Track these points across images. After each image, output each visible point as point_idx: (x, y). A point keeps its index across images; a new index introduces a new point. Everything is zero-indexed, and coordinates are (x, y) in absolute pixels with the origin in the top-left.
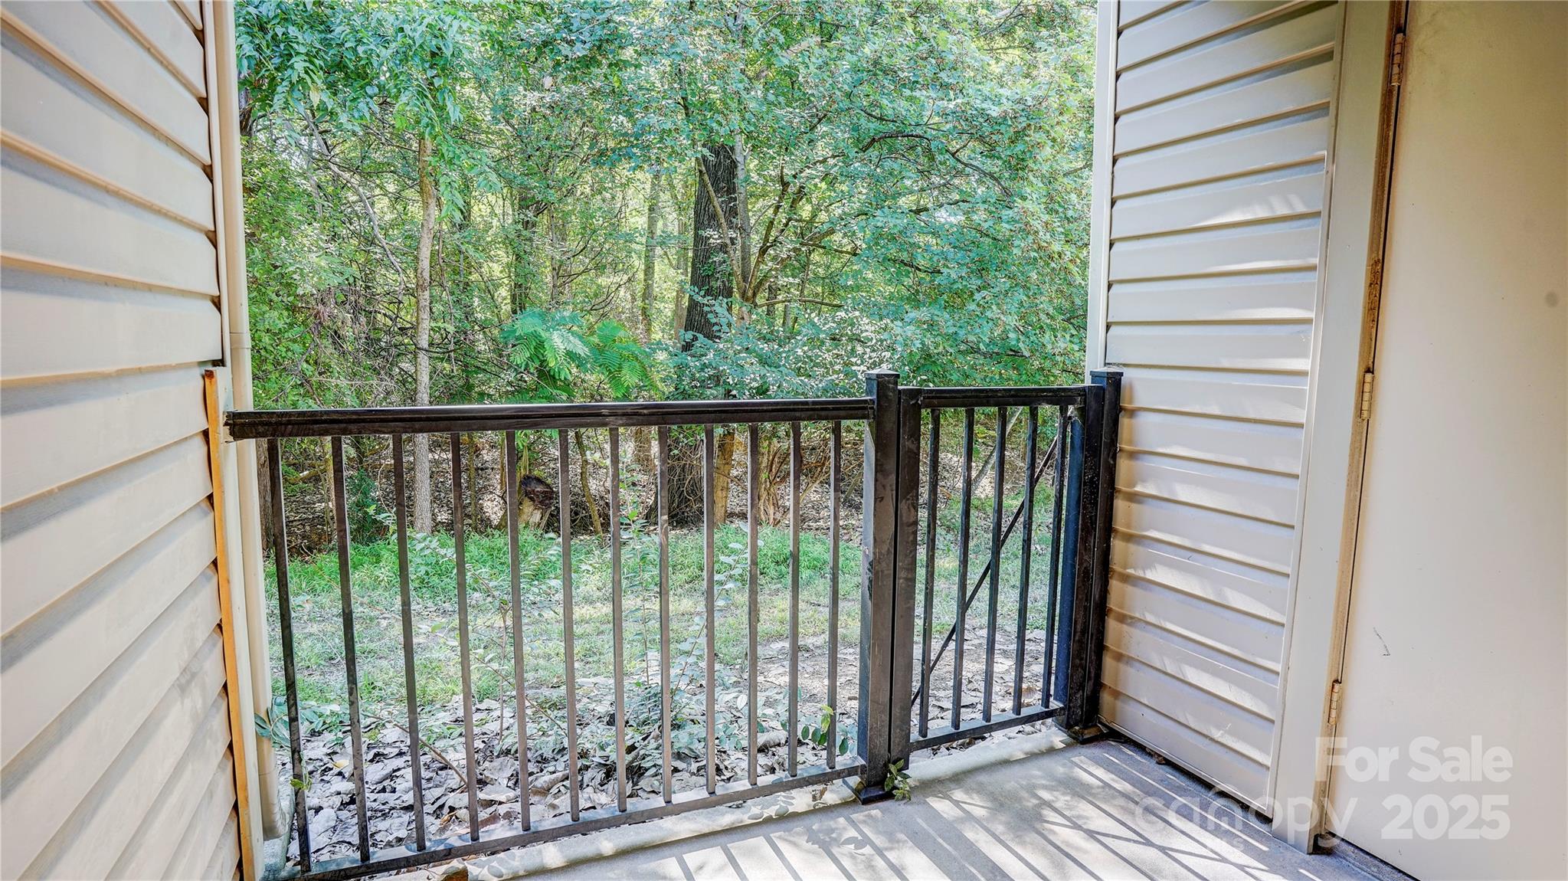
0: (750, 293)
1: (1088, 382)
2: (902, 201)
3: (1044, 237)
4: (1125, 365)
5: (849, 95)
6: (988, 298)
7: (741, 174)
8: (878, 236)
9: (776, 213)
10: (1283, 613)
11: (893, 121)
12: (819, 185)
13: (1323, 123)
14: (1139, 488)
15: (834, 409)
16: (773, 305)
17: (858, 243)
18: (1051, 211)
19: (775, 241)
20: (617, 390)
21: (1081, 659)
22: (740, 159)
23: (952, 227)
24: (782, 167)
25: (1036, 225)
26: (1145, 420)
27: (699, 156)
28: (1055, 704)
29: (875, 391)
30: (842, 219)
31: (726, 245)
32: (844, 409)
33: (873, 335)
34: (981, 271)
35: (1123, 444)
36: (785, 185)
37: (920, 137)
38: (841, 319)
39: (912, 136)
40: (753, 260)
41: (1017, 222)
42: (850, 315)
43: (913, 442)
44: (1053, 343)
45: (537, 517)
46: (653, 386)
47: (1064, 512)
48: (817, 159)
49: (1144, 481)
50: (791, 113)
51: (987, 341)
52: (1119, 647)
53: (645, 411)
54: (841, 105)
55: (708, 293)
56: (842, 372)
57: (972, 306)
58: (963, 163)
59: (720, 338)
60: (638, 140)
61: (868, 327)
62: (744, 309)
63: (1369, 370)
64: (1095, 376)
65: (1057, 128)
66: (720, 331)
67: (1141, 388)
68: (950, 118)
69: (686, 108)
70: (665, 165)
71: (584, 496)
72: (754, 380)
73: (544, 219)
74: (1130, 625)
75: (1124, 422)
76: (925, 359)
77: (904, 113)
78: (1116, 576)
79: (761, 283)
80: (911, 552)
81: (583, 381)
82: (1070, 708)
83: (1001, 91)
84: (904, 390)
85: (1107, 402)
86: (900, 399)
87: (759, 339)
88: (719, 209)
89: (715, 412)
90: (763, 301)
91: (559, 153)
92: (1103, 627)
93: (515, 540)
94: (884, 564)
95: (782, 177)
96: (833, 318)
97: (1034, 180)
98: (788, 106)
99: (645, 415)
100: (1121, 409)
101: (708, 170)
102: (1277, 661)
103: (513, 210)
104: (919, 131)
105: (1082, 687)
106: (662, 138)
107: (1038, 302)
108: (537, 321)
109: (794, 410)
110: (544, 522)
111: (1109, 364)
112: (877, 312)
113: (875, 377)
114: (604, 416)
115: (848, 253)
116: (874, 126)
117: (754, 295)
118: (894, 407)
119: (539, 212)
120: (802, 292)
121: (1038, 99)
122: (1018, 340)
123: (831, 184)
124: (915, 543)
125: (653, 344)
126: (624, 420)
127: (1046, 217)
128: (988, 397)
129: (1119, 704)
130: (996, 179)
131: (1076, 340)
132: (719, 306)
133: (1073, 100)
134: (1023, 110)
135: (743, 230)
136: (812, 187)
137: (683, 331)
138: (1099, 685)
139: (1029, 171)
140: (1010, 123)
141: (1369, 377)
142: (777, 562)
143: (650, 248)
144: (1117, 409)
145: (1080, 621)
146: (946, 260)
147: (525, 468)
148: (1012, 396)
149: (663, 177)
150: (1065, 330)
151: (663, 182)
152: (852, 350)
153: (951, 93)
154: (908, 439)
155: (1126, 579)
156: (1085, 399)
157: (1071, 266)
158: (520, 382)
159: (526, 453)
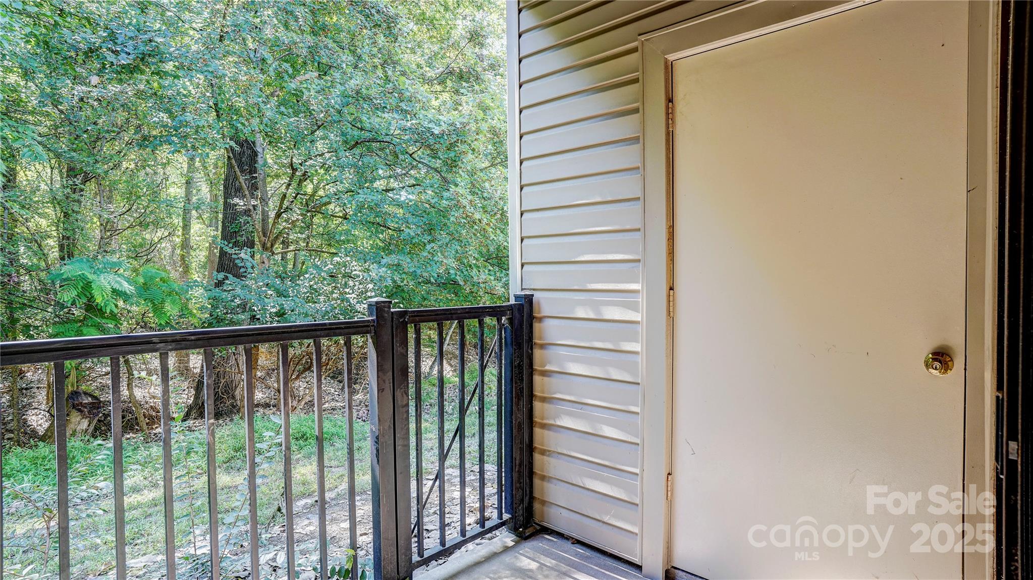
0: (269, 245)
1: (512, 301)
2: (377, 184)
3: (469, 210)
4: (534, 290)
5: (339, 112)
6: (435, 248)
7: (260, 161)
8: (360, 208)
9: (287, 188)
10: (637, 437)
11: (370, 131)
12: (319, 171)
13: (637, 147)
14: (548, 368)
15: (345, 328)
16: (286, 253)
17: (347, 211)
18: (473, 193)
19: (287, 208)
20: (159, 318)
21: (521, 483)
22: (259, 150)
23: (411, 201)
24: (292, 158)
25: (464, 202)
26: (549, 324)
27: (228, 147)
28: (506, 516)
29: (375, 313)
30: (336, 195)
31: (249, 210)
32: (353, 327)
33: (361, 273)
34: (430, 230)
35: (536, 340)
36: (294, 170)
37: (388, 142)
38: (337, 263)
39: (383, 142)
40: (271, 221)
41: (452, 200)
42: (343, 259)
43: (403, 348)
44: (478, 276)
45: (85, 424)
46: (191, 314)
47: (503, 387)
48: (317, 153)
49: (550, 363)
50: (298, 121)
51: (436, 275)
52: (543, 472)
53: (193, 338)
54: (334, 118)
55: (236, 244)
56: (339, 299)
57: (425, 254)
58: (417, 161)
59: (245, 277)
60: (177, 131)
61: (356, 268)
62: (264, 256)
63: (671, 289)
64: (517, 297)
65: (476, 143)
66: (246, 272)
67: (545, 304)
68: (408, 132)
69: (217, 111)
70: (200, 151)
71: (130, 402)
72: (274, 307)
73: (92, 186)
74: (548, 456)
75: (536, 325)
76: (396, 288)
77: (377, 127)
78: (537, 425)
79: (277, 238)
80: (405, 425)
81: (129, 312)
82: (516, 517)
83: (441, 117)
84: (395, 311)
85: (525, 313)
86: (392, 318)
87: (277, 277)
88: (244, 184)
89: (253, 335)
90: (280, 250)
91: (107, 135)
92: (532, 459)
93: (62, 447)
94: (387, 437)
95: (292, 165)
96: (331, 261)
97: (462, 174)
98: (296, 116)
99: (192, 340)
100: (534, 318)
101: (234, 156)
102: (636, 467)
103: (62, 178)
104: (387, 139)
105: (522, 501)
106: (197, 131)
107: (468, 250)
108: (85, 266)
109: (315, 330)
110: (92, 428)
111: (524, 289)
112: (363, 258)
113: (374, 304)
114: (154, 343)
115: (341, 217)
116: (356, 133)
117: (272, 246)
118: (389, 324)
119: (86, 180)
120: (308, 243)
121: (464, 125)
122: (456, 274)
123: (327, 170)
124: (407, 419)
125: (190, 282)
126: (174, 345)
127: (470, 197)
128: (451, 314)
129: (545, 508)
130: (439, 172)
131: (492, 273)
132: (244, 254)
133: (484, 126)
134: (454, 130)
135: (264, 200)
136: (314, 172)
137: (215, 273)
138: (532, 498)
139: (459, 168)
140: (446, 138)
141: (671, 291)
142: (297, 438)
143: (186, 212)
144: (531, 318)
145: (518, 458)
146: (408, 223)
147: (73, 385)
148: (467, 313)
149: (198, 159)
150: (485, 267)
151: (197, 164)
152: (346, 283)
153: (409, 116)
154: (400, 346)
155: (544, 426)
156: (512, 312)
157: (487, 227)
158: (67, 315)
159: (73, 373)
